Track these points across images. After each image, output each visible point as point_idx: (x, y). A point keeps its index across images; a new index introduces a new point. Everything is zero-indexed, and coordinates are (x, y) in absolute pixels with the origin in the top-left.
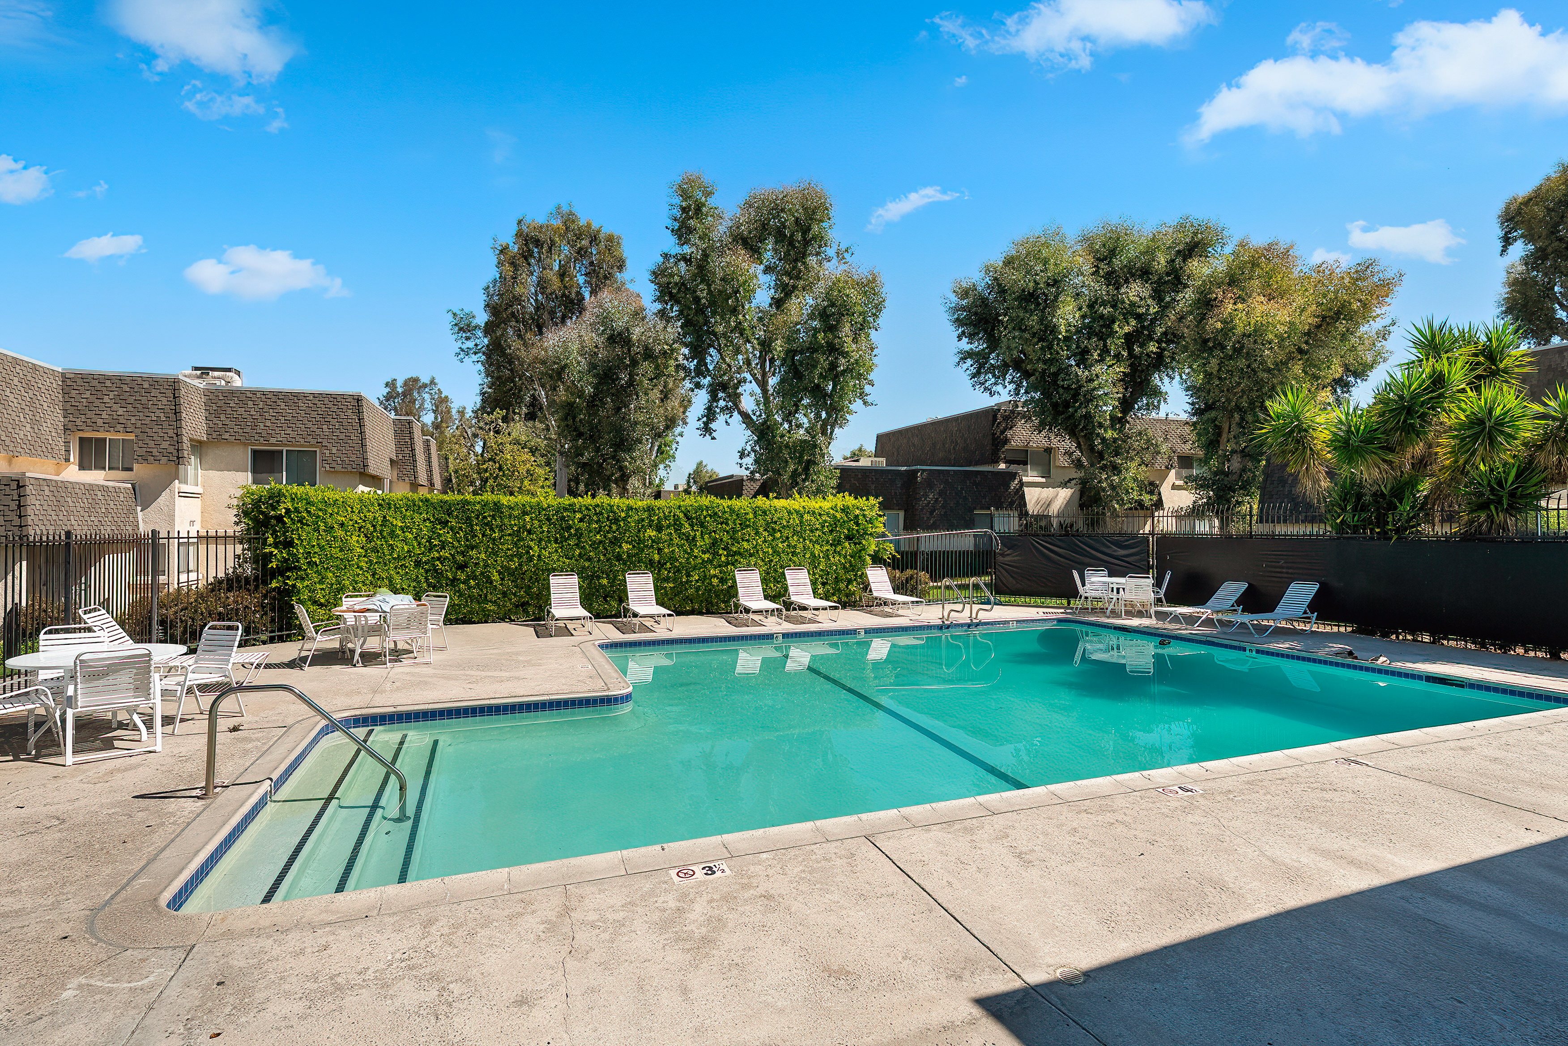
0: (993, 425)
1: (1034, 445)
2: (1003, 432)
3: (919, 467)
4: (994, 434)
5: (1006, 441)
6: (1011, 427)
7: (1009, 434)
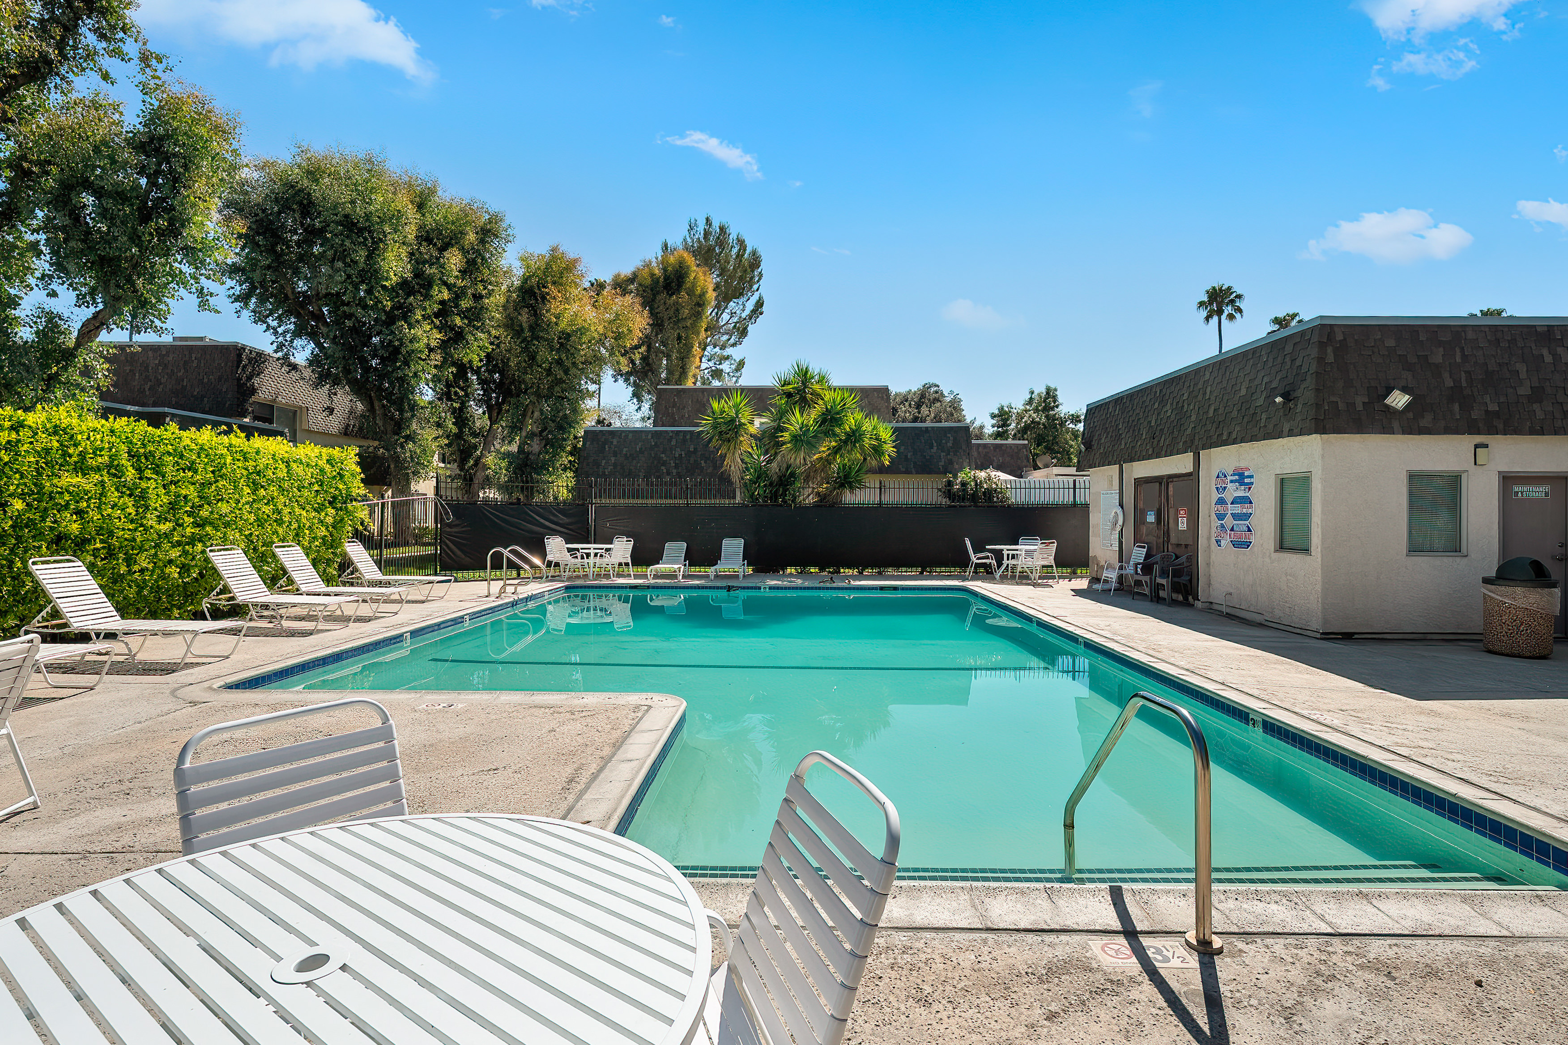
0: (238, 367)
1: (284, 401)
2: (249, 378)
3: (166, 410)
4: (239, 379)
5: (253, 391)
6: (258, 375)
7: (256, 381)
